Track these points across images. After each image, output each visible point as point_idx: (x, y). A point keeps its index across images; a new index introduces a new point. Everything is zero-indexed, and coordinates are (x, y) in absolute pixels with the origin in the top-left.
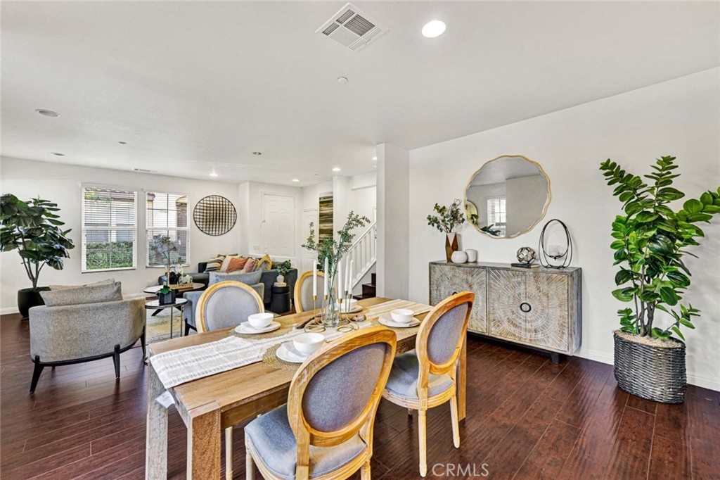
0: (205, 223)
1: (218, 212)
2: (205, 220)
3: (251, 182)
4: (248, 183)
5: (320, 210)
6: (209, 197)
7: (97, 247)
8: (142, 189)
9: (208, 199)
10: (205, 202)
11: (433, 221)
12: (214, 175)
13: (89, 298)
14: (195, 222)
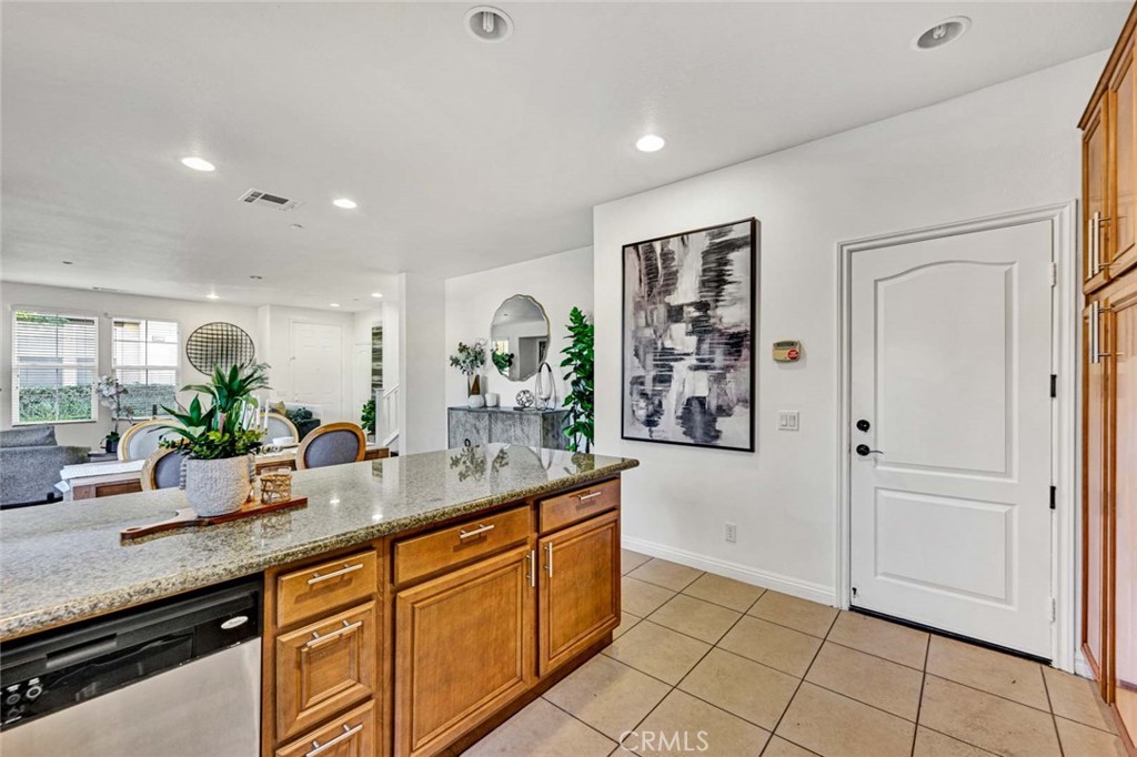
0: (204, 360)
1: (225, 345)
2: (204, 356)
3: (272, 306)
4: (268, 308)
5: (374, 344)
6: (211, 324)
7: (43, 392)
8: (106, 314)
9: (209, 327)
10: (204, 331)
11: (455, 362)
12: (213, 296)
13: (15, 442)
14: (189, 358)
